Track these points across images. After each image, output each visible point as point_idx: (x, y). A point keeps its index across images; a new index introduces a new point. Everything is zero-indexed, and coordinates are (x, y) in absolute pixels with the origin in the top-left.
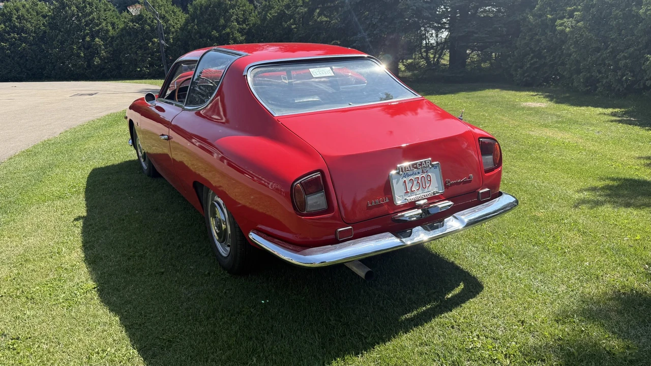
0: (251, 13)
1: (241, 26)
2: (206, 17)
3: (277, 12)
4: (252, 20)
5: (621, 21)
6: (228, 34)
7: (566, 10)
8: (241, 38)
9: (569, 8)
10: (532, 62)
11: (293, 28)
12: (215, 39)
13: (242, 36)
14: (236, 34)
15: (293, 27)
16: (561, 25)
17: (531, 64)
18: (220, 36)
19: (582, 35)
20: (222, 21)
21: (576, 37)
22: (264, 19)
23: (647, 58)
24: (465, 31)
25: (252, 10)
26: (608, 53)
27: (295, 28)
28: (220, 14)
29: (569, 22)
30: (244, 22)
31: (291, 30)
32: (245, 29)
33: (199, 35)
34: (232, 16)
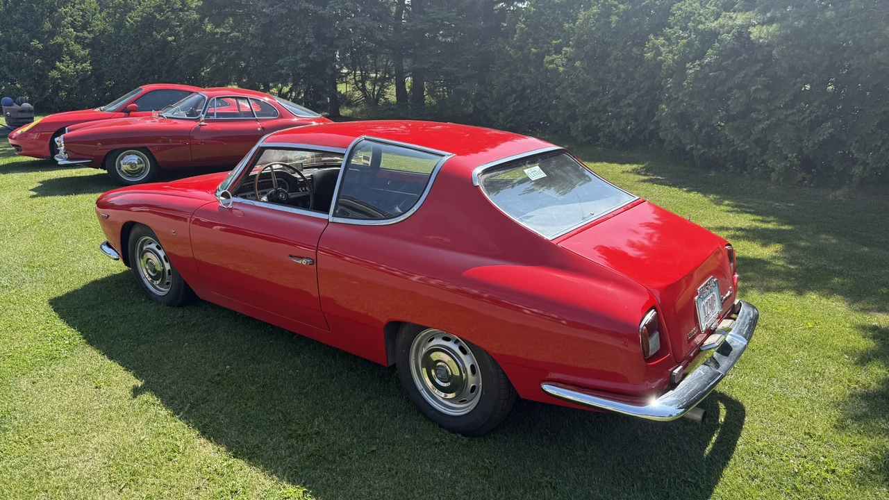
0: (95, 14)
1: (81, 34)
2: (17, 16)
3: (142, 17)
4: (98, 25)
5: (621, 63)
6: (60, 46)
7: (551, 44)
8: (82, 53)
9: (554, 42)
10: (515, 104)
11: (170, 41)
12: (37, 53)
13: (84, 49)
14: (73, 45)
15: (170, 39)
16: (552, 62)
17: (514, 107)
18: (46, 48)
19: (577, 77)
20: (47, 25)
21: (571, 79)
22: (119, 25)
23: (662, 109)
24: (431, 62)
25: (95, 9)
26: (610, 98)
27: (174, 41)
28: (42, 14)
29: (559, 59)
30: (84, 27)
31: (166, 43)
32: (86, 38)
33: (5, 45)
34: (64, 18)
